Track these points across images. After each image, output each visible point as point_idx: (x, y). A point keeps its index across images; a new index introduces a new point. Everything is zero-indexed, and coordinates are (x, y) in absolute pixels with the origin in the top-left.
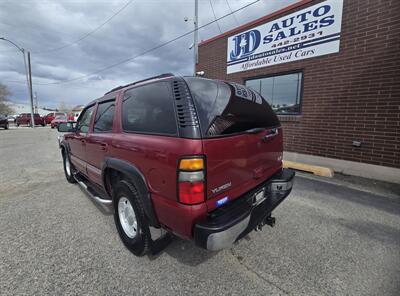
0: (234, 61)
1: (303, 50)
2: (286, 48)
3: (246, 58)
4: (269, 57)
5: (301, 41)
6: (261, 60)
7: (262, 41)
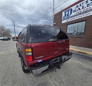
0: (64, 19)
1: (86, 13)
2: (80, 13)
3: (68, 18)
4: (75, 17)
5: (86, 10)
6: (72, 18)
7: (73, 12)
